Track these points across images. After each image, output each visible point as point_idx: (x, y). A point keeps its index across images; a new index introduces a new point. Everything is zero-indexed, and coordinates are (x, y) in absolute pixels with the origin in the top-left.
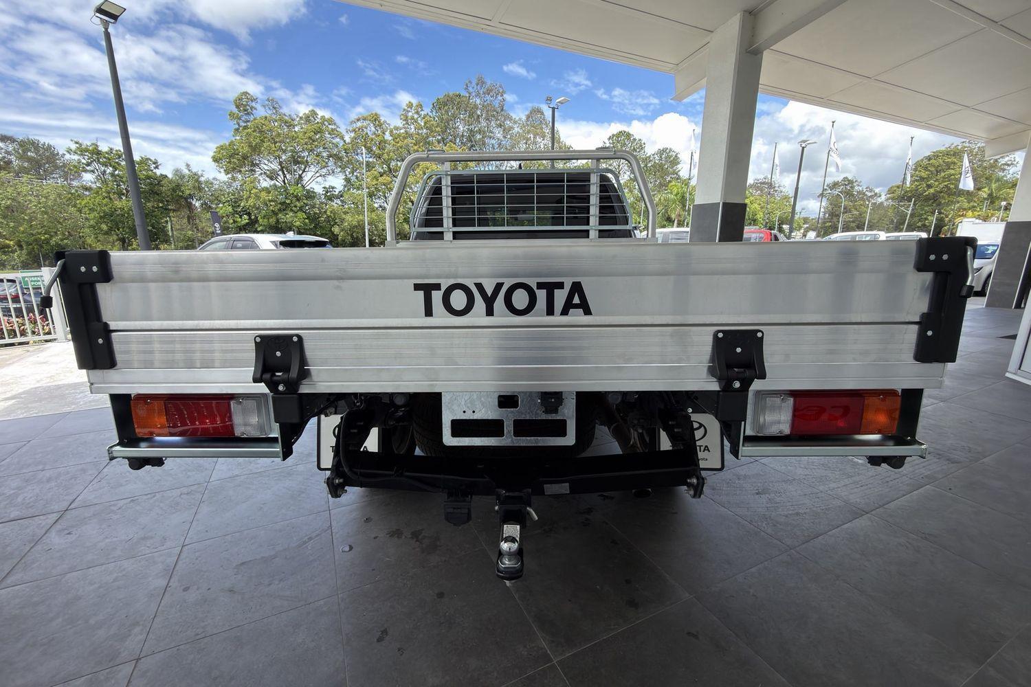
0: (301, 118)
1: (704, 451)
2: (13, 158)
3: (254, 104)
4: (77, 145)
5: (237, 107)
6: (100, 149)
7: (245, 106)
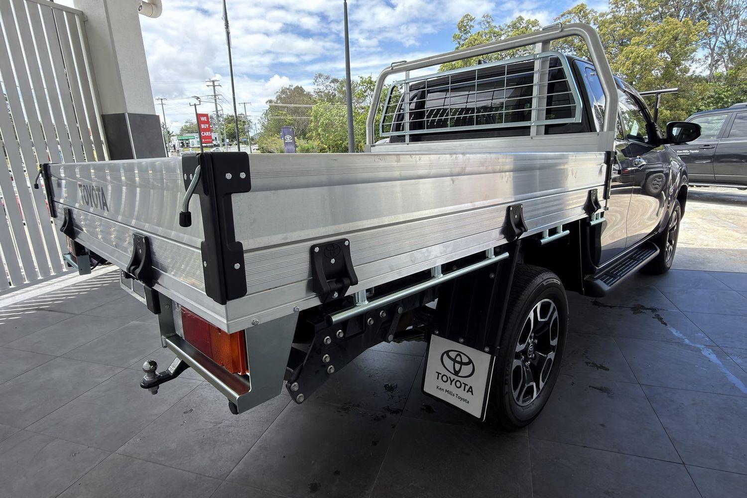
0: (509, 27)
1: (467, 392)
2: (336, 92)
3: (471, 23)
4: (361, 79)
5: (460, 29)
6: (372, 80)
7: (465, 27)
